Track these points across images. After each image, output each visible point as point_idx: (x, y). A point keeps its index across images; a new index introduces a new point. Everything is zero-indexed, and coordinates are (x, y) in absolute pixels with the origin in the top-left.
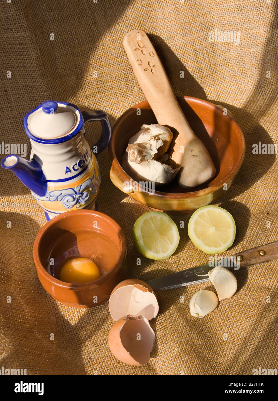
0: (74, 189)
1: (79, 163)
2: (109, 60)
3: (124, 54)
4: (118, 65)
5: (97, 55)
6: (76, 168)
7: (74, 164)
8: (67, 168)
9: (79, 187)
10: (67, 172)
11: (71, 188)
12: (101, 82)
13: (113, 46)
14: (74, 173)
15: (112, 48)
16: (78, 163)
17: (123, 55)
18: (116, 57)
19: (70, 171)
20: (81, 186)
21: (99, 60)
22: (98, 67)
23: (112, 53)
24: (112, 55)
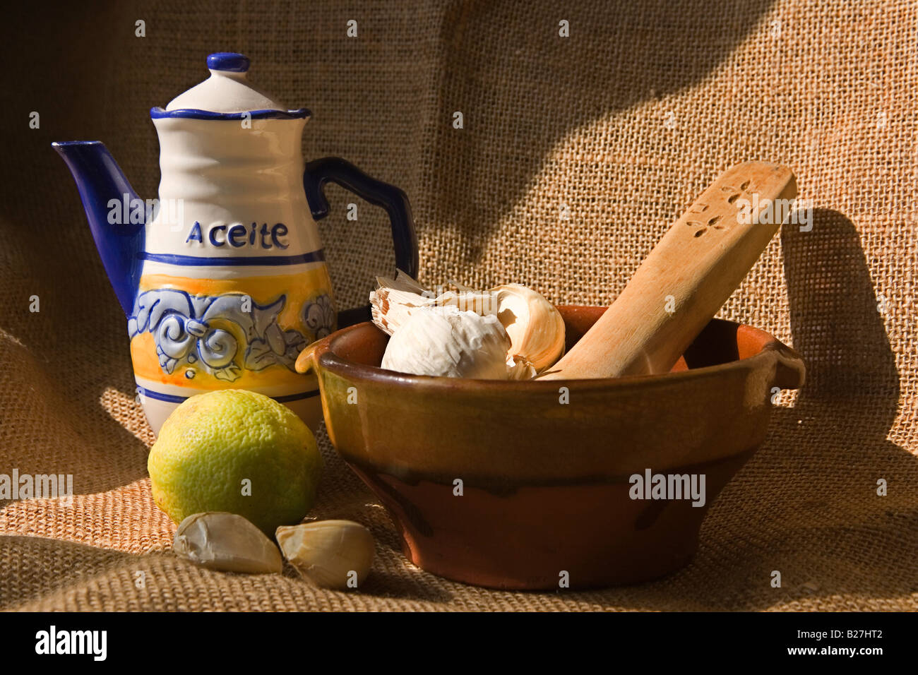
0: (192, 300)
1: (234, 229)
2: (613, 212)
3: (659, 211)
4: (632, 236)
5: (585, 189)
6: (219, 240)
7: (219, 223)
8: (198, 226)
9: (208, 300)
10: (192, 237)
11: (185, 294)
12: (575, 273)
13: (638, 179)
14: (210, 251)
15: (633, 185)
16: (230, 227)
17: (656, 215)
18: (634, 213)
19: (201, 239)
20: (213, 300)
21: (585, 203)
22: (576, 223)
23: (628, 198)
24: (625, 201)
